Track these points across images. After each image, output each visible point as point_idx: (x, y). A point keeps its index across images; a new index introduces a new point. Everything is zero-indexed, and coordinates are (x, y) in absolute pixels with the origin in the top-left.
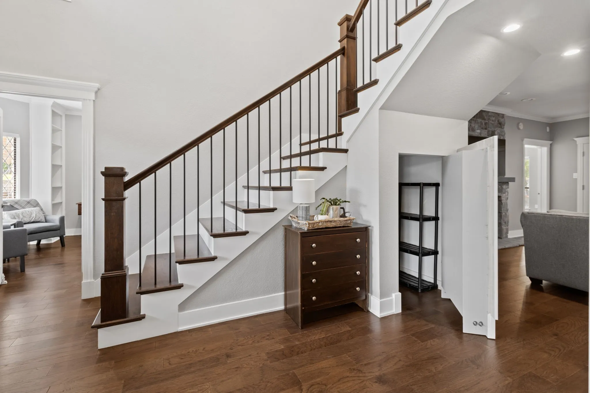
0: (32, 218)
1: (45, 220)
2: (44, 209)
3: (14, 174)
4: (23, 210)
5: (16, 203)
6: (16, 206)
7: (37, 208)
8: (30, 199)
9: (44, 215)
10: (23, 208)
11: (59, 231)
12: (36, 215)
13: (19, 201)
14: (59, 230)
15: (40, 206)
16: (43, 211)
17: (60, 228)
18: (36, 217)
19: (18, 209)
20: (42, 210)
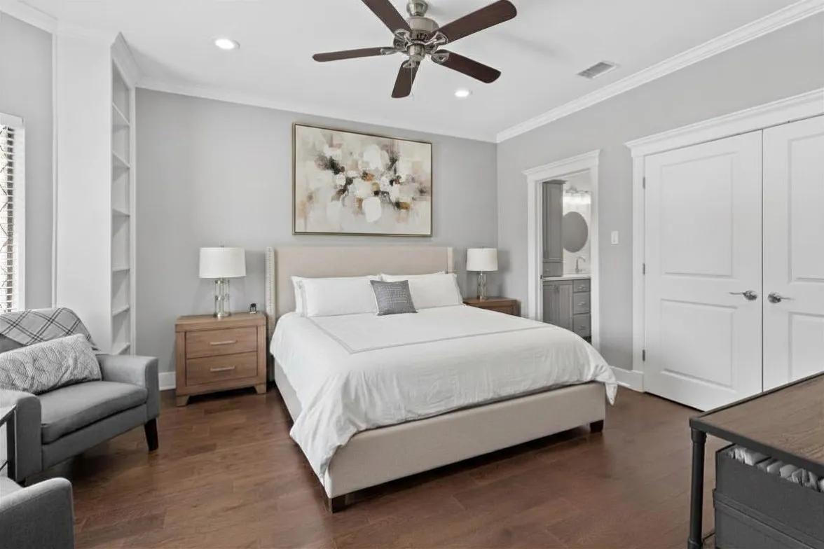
0: (63, 369)
1: (100, 375)
2: (93, 338)
3: (6, 236)
4: (37, 346)
5: (14, 324)
6: (14, 335)
7: (77, 337)
8: (53, 308)
9: (96, 355)
10: (37, 339)
11: (145, 405)
12: (76, 360)
13: (23, 316)
14: (145, 403)
15: (84, 330)
16: (94, 344)
17: (148, 398)
18: (74, 369)
19: (22, 345)
20: (88, 338)
